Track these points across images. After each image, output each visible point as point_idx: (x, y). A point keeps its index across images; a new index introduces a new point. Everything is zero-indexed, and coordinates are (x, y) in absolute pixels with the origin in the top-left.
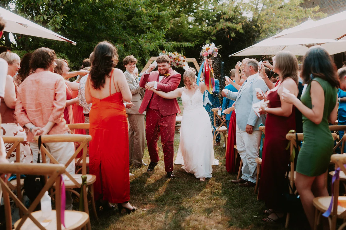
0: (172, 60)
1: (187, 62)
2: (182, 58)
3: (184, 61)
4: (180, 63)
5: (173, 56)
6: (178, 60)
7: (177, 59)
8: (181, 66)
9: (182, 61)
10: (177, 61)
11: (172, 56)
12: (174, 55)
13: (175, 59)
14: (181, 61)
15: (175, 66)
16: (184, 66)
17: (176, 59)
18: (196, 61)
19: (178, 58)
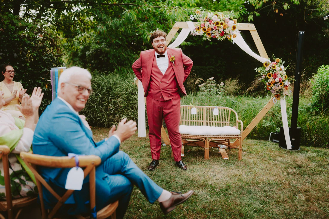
0: (213, 26)
1: (239, 30)
2: (231, 23)
3: (234, 28)
4: (226, 31)
5: (215, 19)
6: (224, 25)
7: (222, 24)
8: (228, 37)
9: (231, 28)
10: (222, 26)
11: (213, 18)
12: (216, 16)
13: (217, 23)
14: (228, 27)
15: (217, 37)
16: (235, 36)
17: (219, 25)
18: (255, 29)
19: (223, 22)
